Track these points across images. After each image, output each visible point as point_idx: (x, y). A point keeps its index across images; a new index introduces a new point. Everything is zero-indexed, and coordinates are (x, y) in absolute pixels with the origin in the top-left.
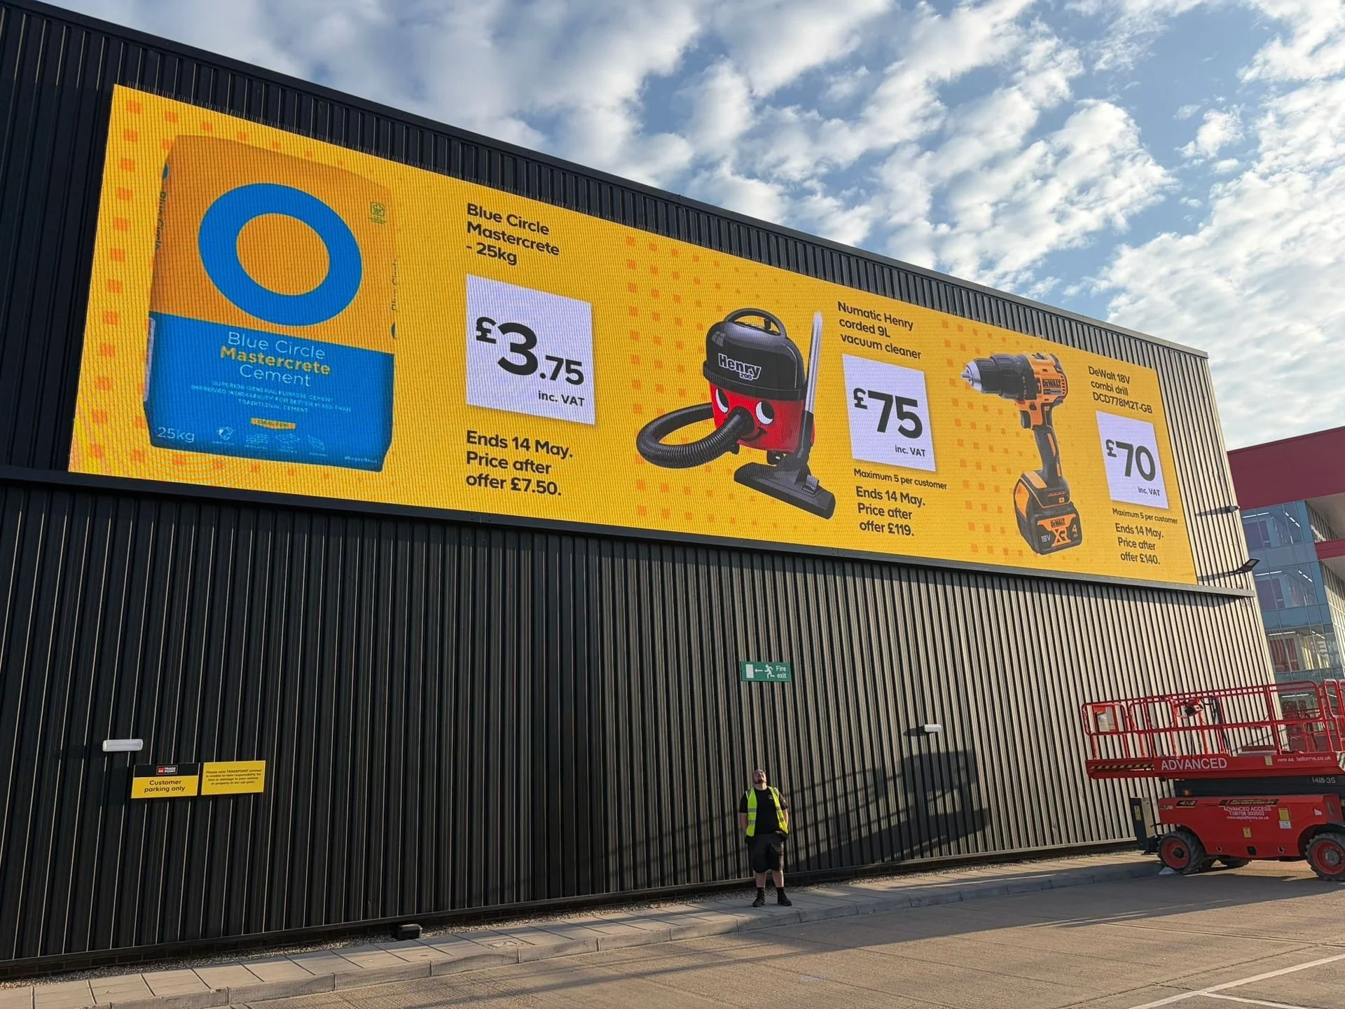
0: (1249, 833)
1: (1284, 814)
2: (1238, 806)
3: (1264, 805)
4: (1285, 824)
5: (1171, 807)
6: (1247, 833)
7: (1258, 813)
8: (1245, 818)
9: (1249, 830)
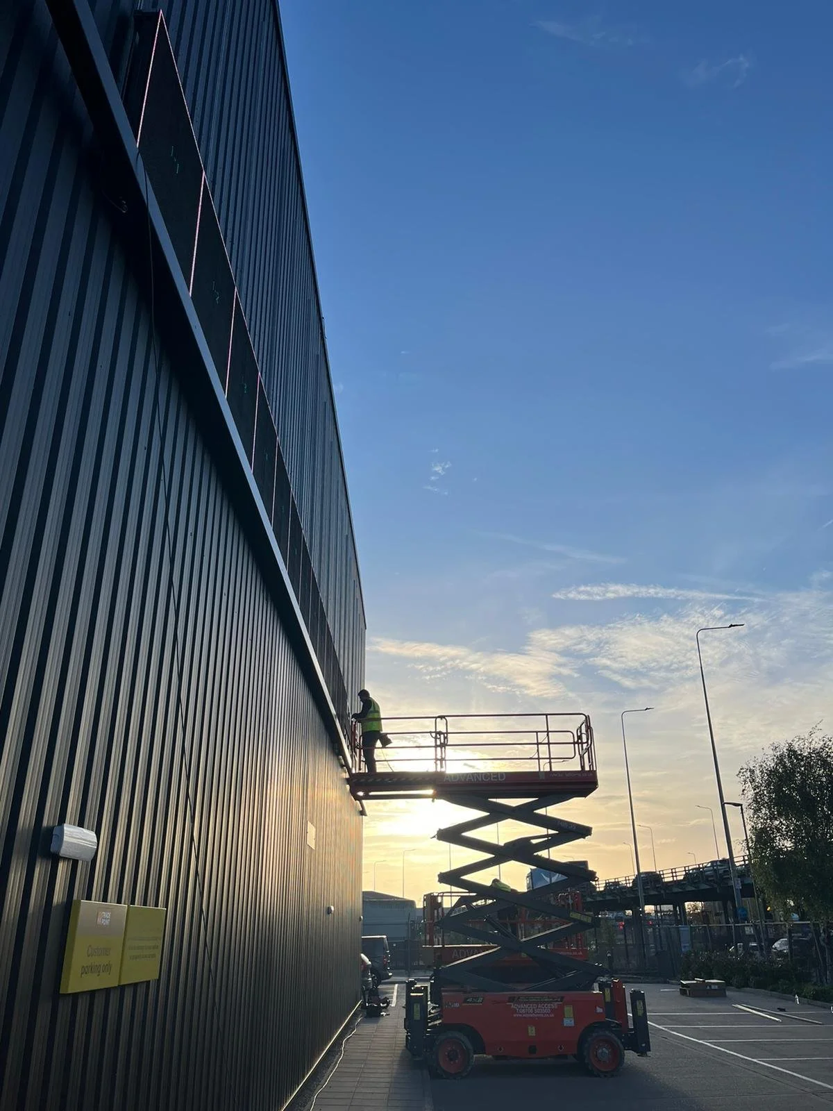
0: (534, 1031)
1: (568, 1010)
2: (526, 1003)
3: (550, 1002)
4: (568, 1022)
5: (457, 1005)
6: (532, 1031)
7: (545, 1010)
8: (532, 1016)
9: (534, 1028)
